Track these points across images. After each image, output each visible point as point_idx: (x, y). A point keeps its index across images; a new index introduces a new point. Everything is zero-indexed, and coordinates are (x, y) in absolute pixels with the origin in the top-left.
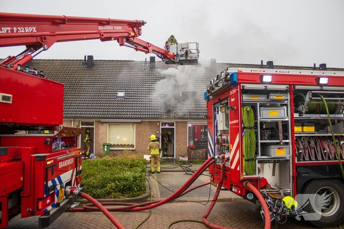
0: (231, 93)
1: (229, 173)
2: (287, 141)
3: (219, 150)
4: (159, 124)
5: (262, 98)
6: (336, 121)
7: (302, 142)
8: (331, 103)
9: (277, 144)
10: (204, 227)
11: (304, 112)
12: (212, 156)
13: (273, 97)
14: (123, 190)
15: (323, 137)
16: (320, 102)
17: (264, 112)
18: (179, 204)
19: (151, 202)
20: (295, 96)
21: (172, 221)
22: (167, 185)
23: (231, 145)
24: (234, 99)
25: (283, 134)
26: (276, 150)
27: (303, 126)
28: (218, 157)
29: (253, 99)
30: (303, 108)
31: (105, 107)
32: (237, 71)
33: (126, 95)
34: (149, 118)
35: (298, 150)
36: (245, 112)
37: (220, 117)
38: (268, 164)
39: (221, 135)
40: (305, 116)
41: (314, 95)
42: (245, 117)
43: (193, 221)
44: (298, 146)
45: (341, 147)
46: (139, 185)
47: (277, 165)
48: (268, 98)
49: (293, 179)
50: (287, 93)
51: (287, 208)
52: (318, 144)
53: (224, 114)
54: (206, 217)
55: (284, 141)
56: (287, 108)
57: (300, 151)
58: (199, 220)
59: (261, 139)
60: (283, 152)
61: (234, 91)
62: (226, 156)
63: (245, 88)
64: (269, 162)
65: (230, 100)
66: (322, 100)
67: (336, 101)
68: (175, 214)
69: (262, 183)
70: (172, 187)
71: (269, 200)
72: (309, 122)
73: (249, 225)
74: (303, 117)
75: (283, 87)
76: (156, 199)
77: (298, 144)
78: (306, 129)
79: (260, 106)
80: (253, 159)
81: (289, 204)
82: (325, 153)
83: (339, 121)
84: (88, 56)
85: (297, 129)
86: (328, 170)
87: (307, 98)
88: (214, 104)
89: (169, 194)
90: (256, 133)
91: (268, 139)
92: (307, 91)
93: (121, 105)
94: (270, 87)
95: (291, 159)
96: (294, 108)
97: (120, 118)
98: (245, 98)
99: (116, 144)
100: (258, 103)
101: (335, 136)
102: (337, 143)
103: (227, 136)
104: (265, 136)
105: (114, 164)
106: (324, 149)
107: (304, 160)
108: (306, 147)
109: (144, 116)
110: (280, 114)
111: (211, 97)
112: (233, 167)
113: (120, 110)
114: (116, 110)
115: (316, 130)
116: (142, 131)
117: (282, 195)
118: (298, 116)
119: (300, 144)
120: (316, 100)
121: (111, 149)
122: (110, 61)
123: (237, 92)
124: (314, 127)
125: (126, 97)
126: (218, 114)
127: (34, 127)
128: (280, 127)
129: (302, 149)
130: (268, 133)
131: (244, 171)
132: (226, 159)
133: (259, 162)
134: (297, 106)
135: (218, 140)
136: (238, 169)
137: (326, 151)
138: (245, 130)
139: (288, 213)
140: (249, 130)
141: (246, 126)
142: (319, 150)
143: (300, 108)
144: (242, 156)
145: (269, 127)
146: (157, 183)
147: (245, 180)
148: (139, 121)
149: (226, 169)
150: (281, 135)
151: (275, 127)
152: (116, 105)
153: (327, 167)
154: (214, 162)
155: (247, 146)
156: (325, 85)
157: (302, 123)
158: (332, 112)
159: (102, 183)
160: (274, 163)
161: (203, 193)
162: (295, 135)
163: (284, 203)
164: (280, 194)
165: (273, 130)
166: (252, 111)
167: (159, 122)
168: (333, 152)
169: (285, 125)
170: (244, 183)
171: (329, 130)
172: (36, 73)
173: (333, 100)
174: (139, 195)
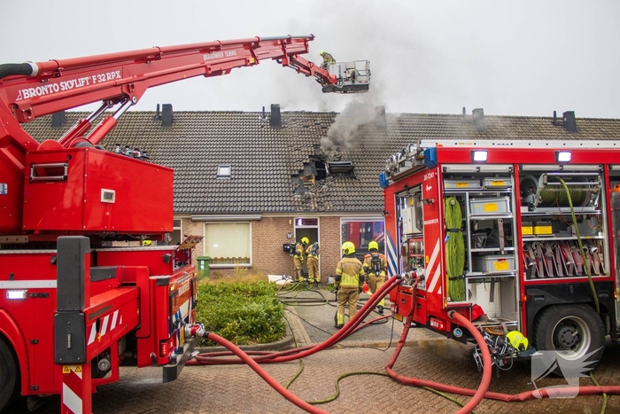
0: (426, 178)
1: (424, 298)
2: (512, 249)
3: (405, 264)
4: (292, 222)
5: (473, 185)
6: (585, 217)
7: (533, 250)
8: (576, 190)
9: (496, 253)
10: (389, 380)
11: (535, 204)
12: (394, 274)
13: (489, 183)
14: (251, 332)
15: (565, 241)
16: (560, 190)
17: (476, 205)
18: (344, 351)
19: (298, 349)
20: (522, 179)
21: (340, 375)
22: (316, 324)
23: (427, 257)
24: (430, 188)
25: (505, 239)
26: (495, 263)
27: (534, 225)
28: (407, 275)
29: (459, 186)
30: (534, 198)
31: (198, 195)
32: (434, 146)
33: (233, 172)
34: (275, 212)
35: (528, 262)
36: (448, 207)
37: (407, 214)
38: (483, 284)
39: (408, 241)
40: (537, 210)
41: (550, 179)
42: (448, 214)
43: (372, 373)
44: (527, 256)
45: (592, 256)
46: (275, 324)
47: (497, 285)
48: (481, 184)
49: (521, 305)
50: (510, 176)
51: (512, 347)
52: (557, 252)
53: (414, 208)
54: (391, 367)
55: (506, 249)
56: (511, 199)
57: (531, 264)
58: (381, 372)
59: (473, 247)
60: (506, 266)
61: (431, 175)
62: (419, 274)
63: (448, 171)
64: (484, 281)
65: (425, 188)
66: (562, 186)
67: (584, 186)
68: (341, 366)
69: (474, 312)
70: (325, 327)
71: (486, 337)
72: (544, 220)
73: (456, 376)
74: (535, 211)
75: (505, 168)
76: (305, 345)
77: (528, 253)
78: (539, 230)
79: (471, 197)
80: (460, 277)
81: (515, 342)
82: (568, 266)
83: (589, 217)
84: (163, 105)
85: (526, 230)
86: (572, 291)
87: (540, 184)
88: (397, 194)
89: (324, 337)
90: (465, 238)
91: (483, 247)
92: (541, 172)
93: (225, 190)
94: (485, 168)
95: (517, 276)
96: (521, 198)
97: (225, 213)
98: (448, 185)
99: (219, 258)
100: (467, 193)
101: (583, 240)
102: (585, 250)
103: (419, 243)
104: (478, 242)
105: (224, 291)
106: (567, 260)
107: (537, 276)
108: (539, 256)
109: (266, 209)
110: (500, 209)
111: (391, 182)
112: (431, 290)
113: (224, 200)
114: (217, 200)
115: (555, 231)
116: (262, 234)
117: (505, 329)
118: (527, 211)
119: (531, 253)
120: (554, 186)
121: (211, 265)
122: (200, 112)
123: (436, 176)
124: (550, 227)
125: (233, 177)
126: (403, 208)
127: (136, 236)
128: (501, 228)
129: (534, 261)
130: (482, 238)
131: (448, 295)
132: (418, 278)
133: (470, 281)
134: (524, 195)
135: (403, 248)
136: (439, 292)
137: (569, 263)
138: (448, 234)
139: (514, 355)
140: (454, 233)
141: (449, 228)
142: (559, 261)
143: (530, 198)
144: (445, 273)
145: (483, 228)
146: (299, 321)
147: (450, 308)
148: (258, 217)
149: (419, 293)
150: (502, 240)
151: (492, 228)
152: (217, 190)
153: (571, 287)
154: (399, 283)
155: (451, 258)
156: (567, 163)
157: (533, 221)
158: (576, 204)
159: (217, 321)
160: (493, 282)
161: (377, 335)
162: (523, 240)
163: (508, 340)
164: (502, 328)
165: (488, 233)
166: (458, 205)
167: (292, 218)
168: (580, 264)
169: (508, 224)
170: (449, 313)
171: (574, 231)
172: (139, 156)
173: (579, 186)
174: (277, 340)
